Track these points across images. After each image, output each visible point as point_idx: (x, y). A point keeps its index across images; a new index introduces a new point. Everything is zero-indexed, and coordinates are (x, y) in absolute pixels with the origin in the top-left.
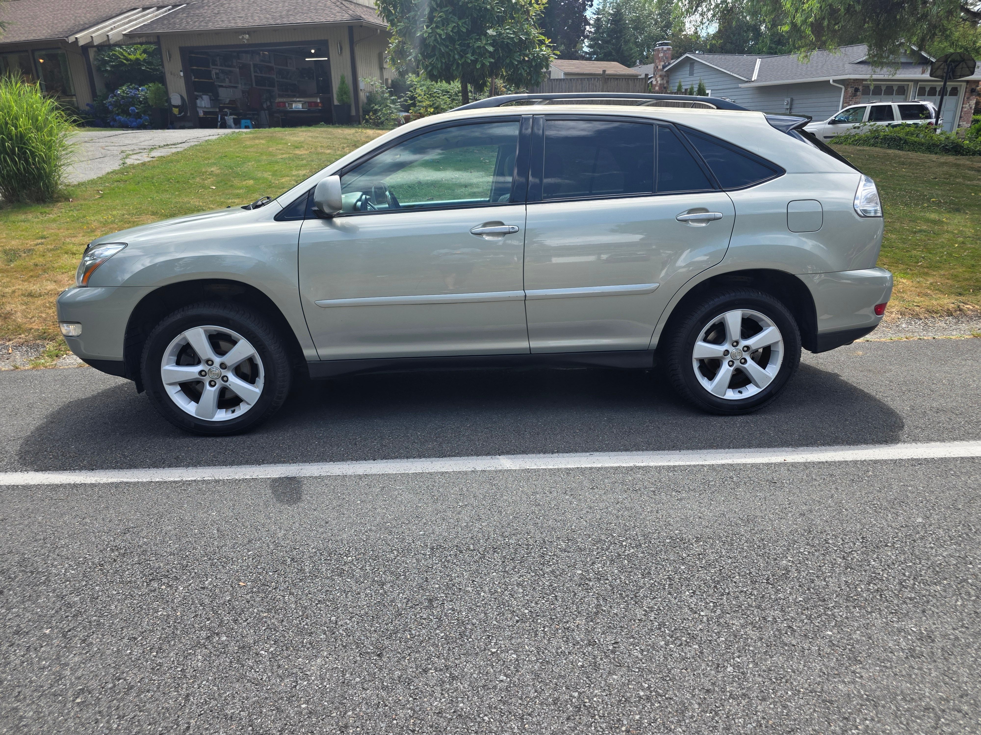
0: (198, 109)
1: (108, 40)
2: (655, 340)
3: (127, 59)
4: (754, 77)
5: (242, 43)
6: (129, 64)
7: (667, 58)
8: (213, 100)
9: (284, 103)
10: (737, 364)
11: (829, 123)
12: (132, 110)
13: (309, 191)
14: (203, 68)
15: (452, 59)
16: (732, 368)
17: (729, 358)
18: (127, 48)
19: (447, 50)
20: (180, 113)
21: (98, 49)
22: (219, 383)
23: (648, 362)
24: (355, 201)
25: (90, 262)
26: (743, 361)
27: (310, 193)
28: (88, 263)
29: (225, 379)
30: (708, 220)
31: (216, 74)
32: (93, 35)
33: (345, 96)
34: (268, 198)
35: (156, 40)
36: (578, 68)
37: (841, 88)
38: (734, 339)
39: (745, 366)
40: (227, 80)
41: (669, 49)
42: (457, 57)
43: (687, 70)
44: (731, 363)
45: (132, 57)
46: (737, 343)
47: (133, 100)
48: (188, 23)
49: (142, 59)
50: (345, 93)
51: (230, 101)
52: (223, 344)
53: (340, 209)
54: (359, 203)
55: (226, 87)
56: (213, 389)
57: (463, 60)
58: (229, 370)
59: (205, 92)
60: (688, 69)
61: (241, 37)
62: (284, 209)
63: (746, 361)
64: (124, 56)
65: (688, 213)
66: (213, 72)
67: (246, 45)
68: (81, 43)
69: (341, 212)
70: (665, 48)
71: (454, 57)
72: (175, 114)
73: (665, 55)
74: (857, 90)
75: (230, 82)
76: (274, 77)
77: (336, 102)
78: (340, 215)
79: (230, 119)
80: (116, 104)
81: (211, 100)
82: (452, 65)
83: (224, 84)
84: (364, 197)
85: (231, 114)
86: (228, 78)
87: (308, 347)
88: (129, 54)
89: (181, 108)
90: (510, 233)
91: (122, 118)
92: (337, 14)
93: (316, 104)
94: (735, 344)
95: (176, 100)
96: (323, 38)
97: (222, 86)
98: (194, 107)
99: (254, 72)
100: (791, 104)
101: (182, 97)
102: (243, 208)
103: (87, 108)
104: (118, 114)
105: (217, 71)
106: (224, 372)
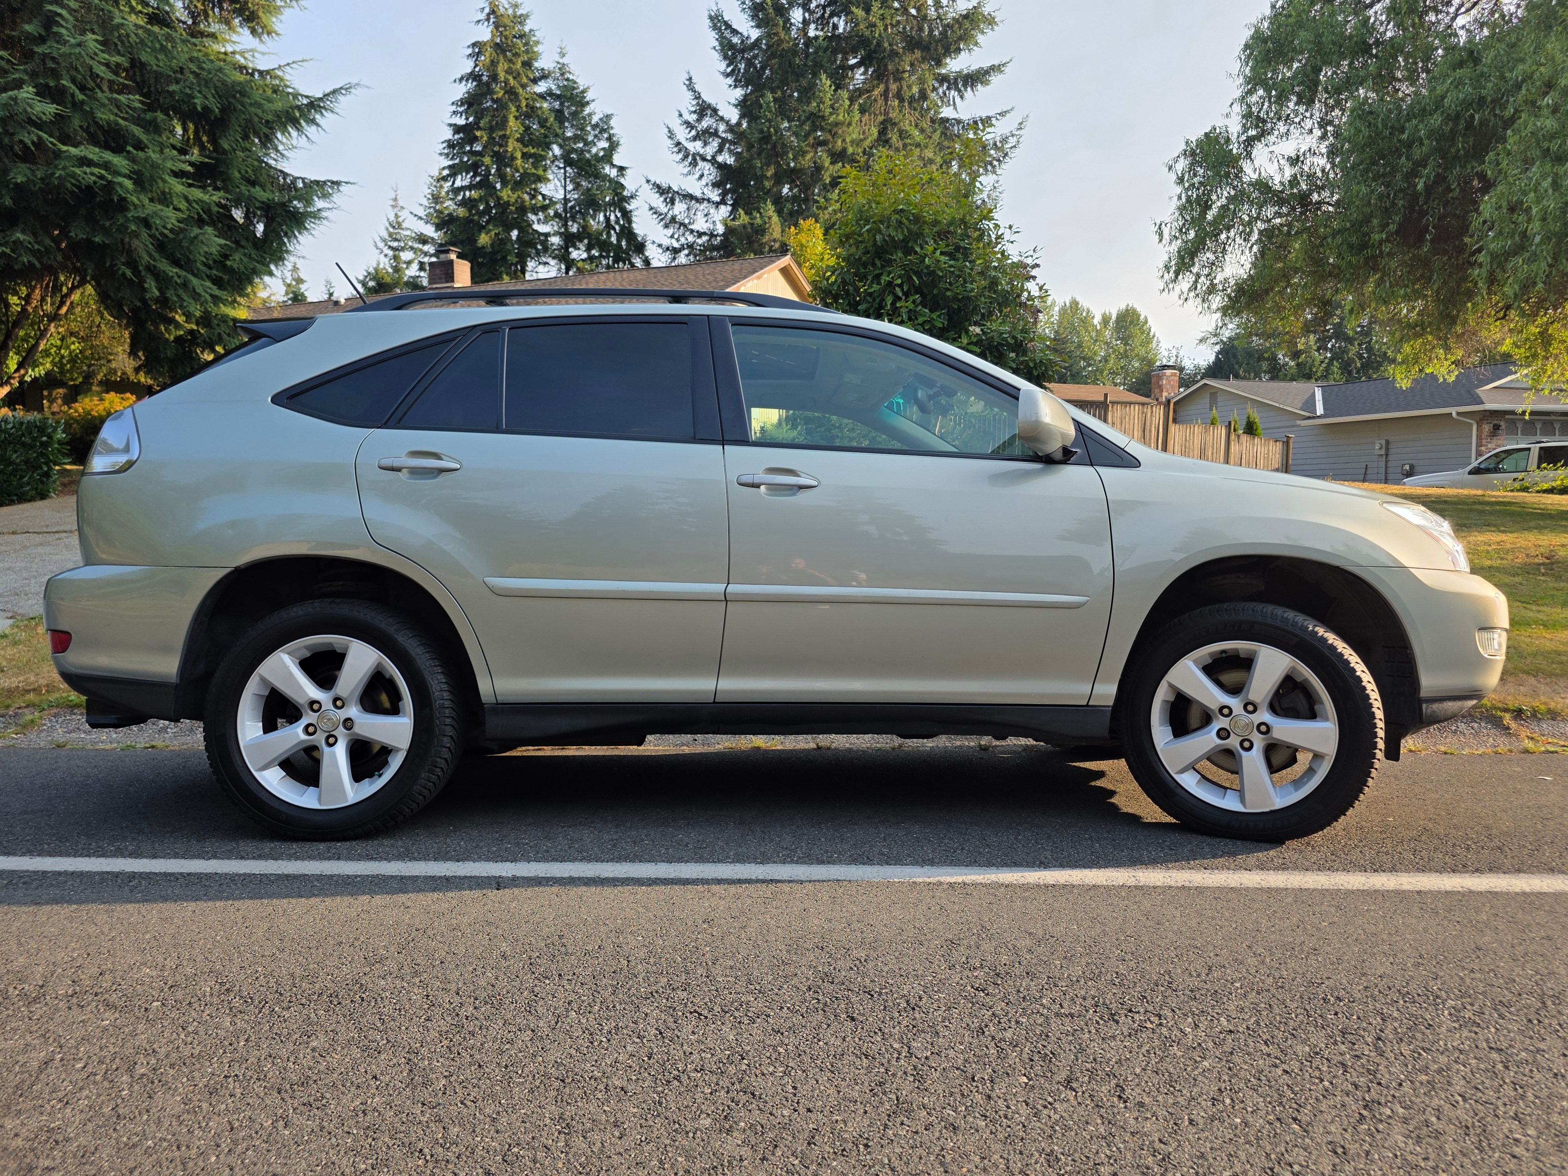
4: (1319, 411)
7: (1171, 387)
11: (1470, 473)
37: (1471, 425)
41: (1174, 374)
43: (1206, 400)
60: (1208, 400)
70: (1168, 372)
73: (1168, 382)
74: (1497, 427)
100: (1387, 449)
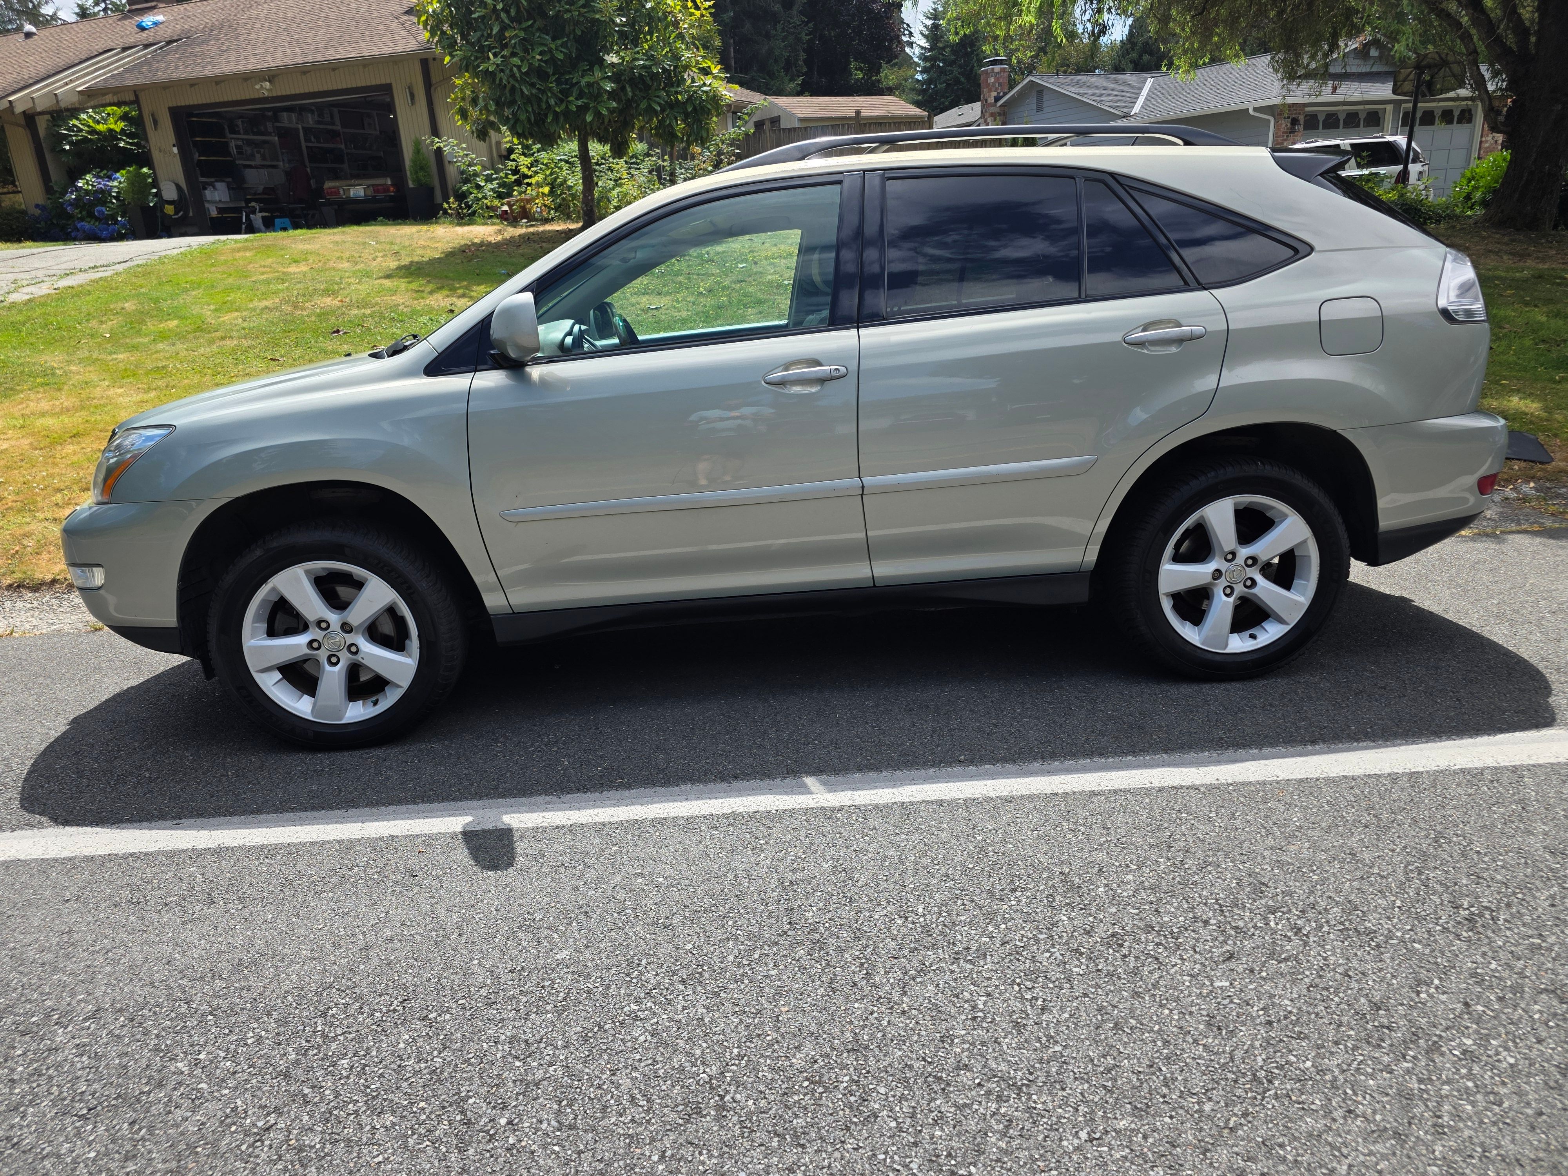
0: (207, 205)
1: (57, 101)
2: (1092, 555)
3: (93, 132)
4: (1136, 109)
5: (261, 96)
6: (99, 139)
7: (1000, 85)
8: (233, 189)
9: (338, 188)
10: (1239, 589)
12: (99, 211)
13: (483, 321)
14: (214, 140)
15: (544, 106)
16: (1231, 600)
17: (1222, 583)
18: (95, 113)
19: (534, 91)
20: (176, 213)
21: (52, 117)
22: (345, 658)
23: (1081, 594)
24: (560, 336)
25: (115, 459)
26: (1249, 583)
27: (485, 324)
28: (112, 461)
29: (353, 649)
30: (1179, 341)
31: (237, 147)
32: (34, 96)
33: (421, 174)
34: (415, 337)
35: (133, 98)
36: (824, 109)
37: (1269, 121)
38: (1227, 548)
39: (1254, 591)
40: (258, 156)
41: (1003, 70)
42: (552, 102)
43: (1032, 101)
44: (1228, 591)
45: (101, 127)
46: (1234, 554)
47: (102, 196)
48: (177, 68)
49: (118, 130)
50: (422, 168)
51: (265, 188)
52: (343, 591)
53: (537, 351)
54: (569, 340)
55: (256, 167)
56: (337, 669)
57: (563, 106)
58: (357, 633)
59: (220, 177)
60: (1035, 100)
61: (258, 87)
62: (440, 354)
63: (1254, 583)
64: (89, 126)
65: (1144, 330)
66: (233, 144)
67: (267, 98)
68: (19, 109)
69: (539, 355)
70: (997, 68)
71: (547, 102)
72: (170, 216)
73: (997, 80)
74: (1295, 122)
75: (264, 158)
76: (343, 146)
77: (411, 185)
78: (537, 361)
79: (257, 219)
80: (76, 203)
81: (229, 188)
82: (546, 115)
83: (253, 163)
84: (576, 328)
85: (260, 211)
86: (258, 152)
87: (491, 589)
88: (98, 122)
89: (179, 204)
90: (831, 379)
91: (86, 225)
92: (400, 42)
93: (386, 189)
94: (1230, 557)
95: (170, 193)
96: (383, 82)
97: (250, 167)
98: (200, 201)
99: (306, 141)
101: (178, 187)
102: (371, 355)
103: (38, 212)
104: (82, 219)
105: (240, 143)
106: (350, 638)
